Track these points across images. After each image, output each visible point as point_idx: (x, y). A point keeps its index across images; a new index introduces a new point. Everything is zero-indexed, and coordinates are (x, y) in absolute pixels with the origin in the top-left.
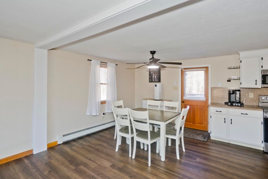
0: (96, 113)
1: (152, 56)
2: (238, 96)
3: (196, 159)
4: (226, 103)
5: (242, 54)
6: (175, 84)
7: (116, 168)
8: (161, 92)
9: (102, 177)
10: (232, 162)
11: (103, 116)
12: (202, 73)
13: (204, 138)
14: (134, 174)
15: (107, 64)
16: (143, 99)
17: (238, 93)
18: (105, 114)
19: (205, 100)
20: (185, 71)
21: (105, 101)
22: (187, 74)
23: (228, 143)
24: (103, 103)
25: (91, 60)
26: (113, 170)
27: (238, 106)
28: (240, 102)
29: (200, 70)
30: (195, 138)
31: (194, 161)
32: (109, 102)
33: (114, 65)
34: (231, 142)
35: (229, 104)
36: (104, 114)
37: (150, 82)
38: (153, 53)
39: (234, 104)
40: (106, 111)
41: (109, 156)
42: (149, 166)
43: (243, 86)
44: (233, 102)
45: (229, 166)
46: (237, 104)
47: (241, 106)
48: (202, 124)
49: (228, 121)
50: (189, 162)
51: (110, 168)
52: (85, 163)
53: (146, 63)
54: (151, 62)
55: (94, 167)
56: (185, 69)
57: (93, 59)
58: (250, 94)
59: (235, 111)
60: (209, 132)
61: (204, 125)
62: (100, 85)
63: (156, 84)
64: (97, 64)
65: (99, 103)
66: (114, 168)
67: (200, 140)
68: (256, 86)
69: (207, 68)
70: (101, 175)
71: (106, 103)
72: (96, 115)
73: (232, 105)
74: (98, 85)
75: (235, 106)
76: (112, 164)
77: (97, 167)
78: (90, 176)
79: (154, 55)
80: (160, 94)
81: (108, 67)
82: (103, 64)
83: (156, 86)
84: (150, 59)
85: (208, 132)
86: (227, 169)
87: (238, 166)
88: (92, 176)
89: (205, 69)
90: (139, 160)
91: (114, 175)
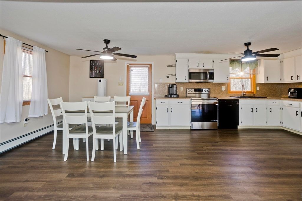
0: (16, 119)
1: (106, 46)
2: (175, 89)
3: (152, 145)
4: (166, 96)
5: (178, 55)
6: (121, 80)
7: (76, 176)
8: (106, 88)
9: (63, 190)
10: (177, 140)
11: (26, 122)
12: (146, 70)
13: (151, 129)
14: (103, 174)
15: (33, 48)
16: (83, 98)
17: (175, 86)
18: (28, 120)
19: (149, 95)
20: (131, 67)
21: (29, 101)
22: (132, 70)
23: (169, 129)
24: (26, 103)
25: (7, 37)
26: (73, 179)
27: (175, 97)
28: (176, 94)
29: (145, 67)
30: (144, 131)
31: (152, 147)
32: (35, 102)
33: (44, 51)
34: (171, 128)
35: (169, 96)
36: (26, 120)
37: (90, 77)
38: (107, 42)
39: (173, 96)
40: (30, 116)
41: (58, 168)
42: (115, 162)
43: (178, 81)
44: (172, 94)
45: (177, 143)
46: (174, 96)
47: (177, 97)
48: (146, 118)
49: (170, 110)
50: (149, 149)
51: (68, 179)
52: (21, 188)
53: (100, 52)
54: (104, 52)
55: (41, 186)
56: (130, 64)
57: (10, 36)
58: (181, 87)
59: (173, 101)
60: (153, 124)
61: (148, 118)
62: (22, 77)
63: (100, 80)
64: (18, 46)
65: (20, 103)
66: (74, 177)
67: (149, 131)
68: (186, 81)
69: (151, 65)
70: (59, 189)
71: (30, 104)
72: (15, 121)
73: (171, 97)
74: (19, 77)
75: (173, 97)
76: (67, 174)
77: (47, 184)
78: (43, 196)
79: (108, 44)
80: (105, 91)
81: (35, 53)
82: (28, 46)
83: (100, 81)
84: (104, 49)
85: (151, 124)
86: (177, 145)
87: (182, 142)
88: (46, 196)
89: (149, 66)
90: (100, 160)
91: (79, 183)
